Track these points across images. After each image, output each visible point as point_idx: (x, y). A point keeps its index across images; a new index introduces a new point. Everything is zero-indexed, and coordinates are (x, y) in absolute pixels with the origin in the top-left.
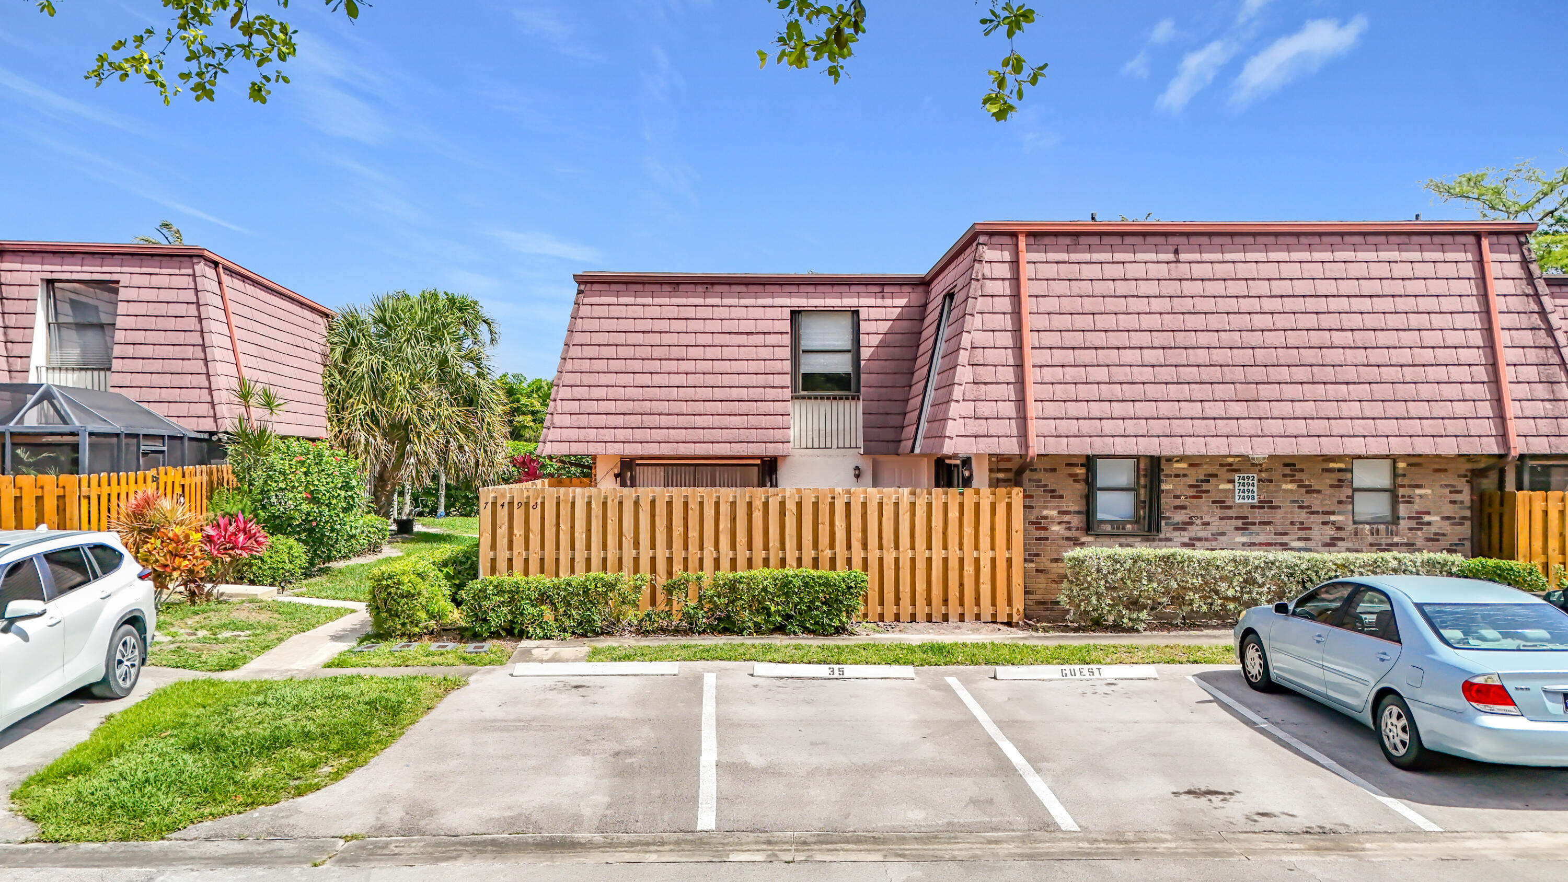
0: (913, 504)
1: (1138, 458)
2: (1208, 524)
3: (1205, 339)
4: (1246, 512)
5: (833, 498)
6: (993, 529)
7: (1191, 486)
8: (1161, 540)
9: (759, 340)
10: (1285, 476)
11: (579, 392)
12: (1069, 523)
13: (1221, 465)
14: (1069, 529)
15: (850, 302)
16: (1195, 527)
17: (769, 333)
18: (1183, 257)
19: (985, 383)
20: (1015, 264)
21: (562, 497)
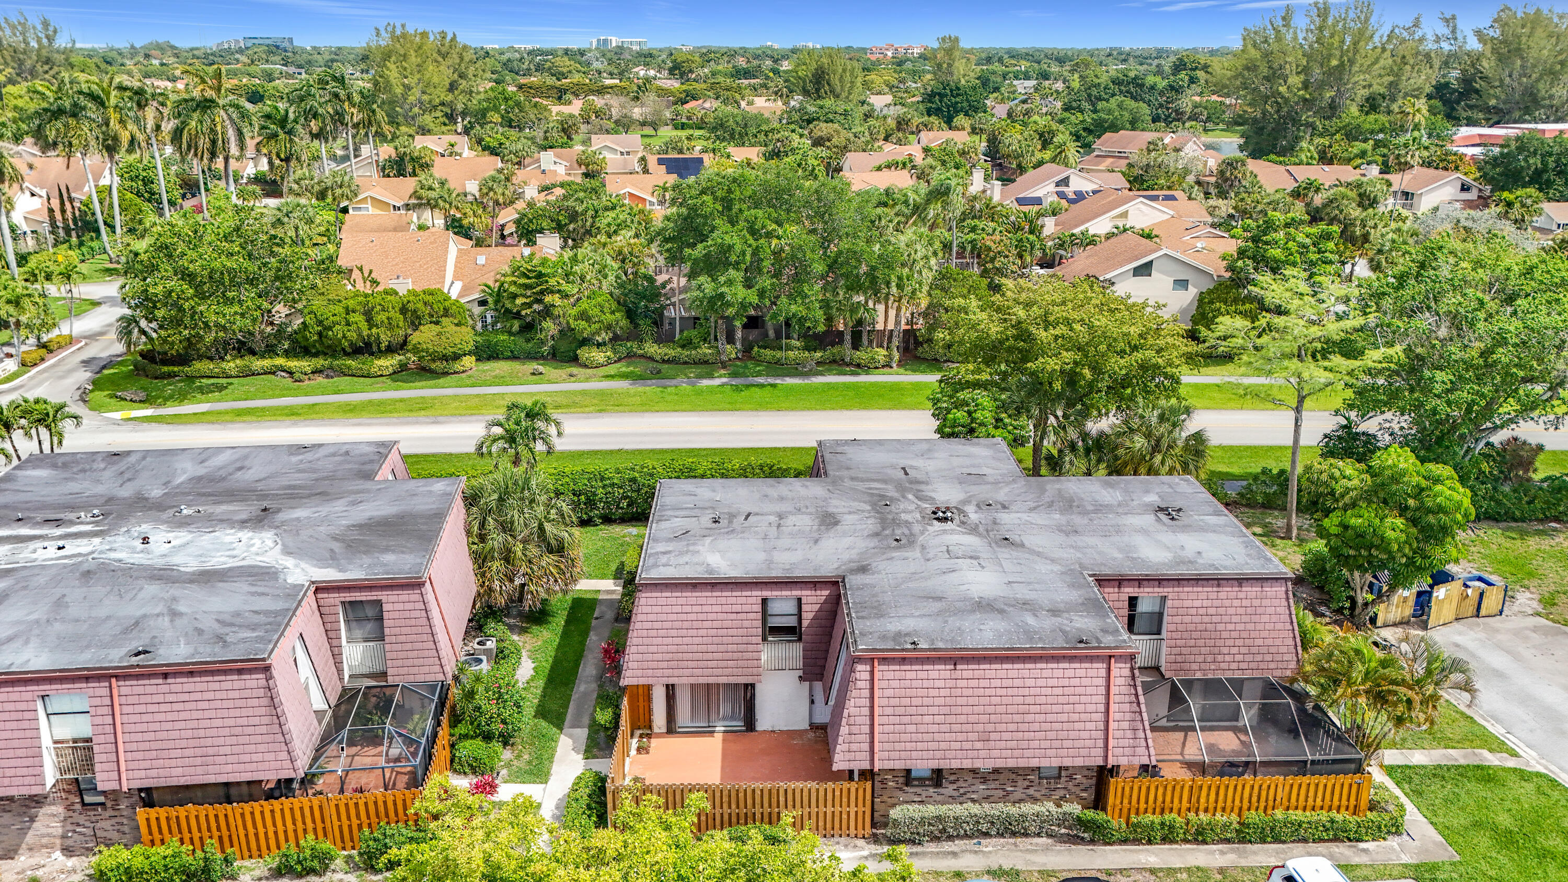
0: (818, 789)
2: (966, 781)
3: (965, 710)
4: (986, 775)
6: (856, 799)
8: (943, 788)
9: (743, 616)
11: (641, 649)
14: (898, 783)
15: (796, 593)
16: (959, 782)
17: (749, 612)
18: (958, 667)
19: (854, 734)
20: (872, 672)
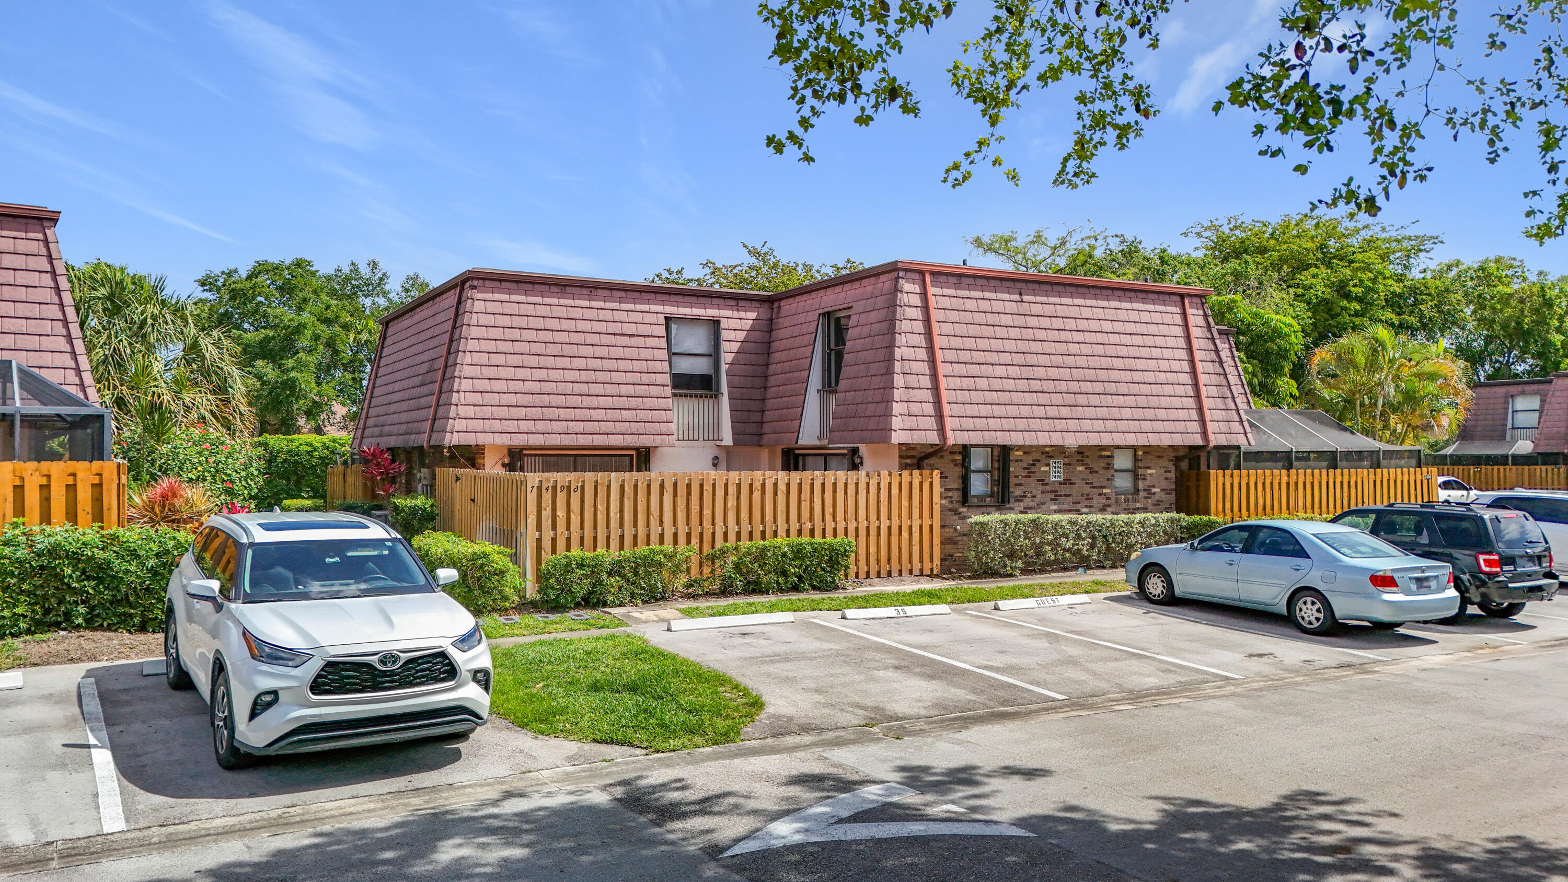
0: (868, 484)
1: (992, 447)
2: (1035, 496)
3: (1044, 360)
4: (1057, 487)
5: (812, 479)
6: (921, 502)
7: (1025, 469)
8: (1007, 509)
9: (640, 341)
10: (1078, 461)
12: (951, 497)
13: (1043, 453)
14: (951, 502)
15: (712, 312)
16: (1028, 500)
17: (649, 336)
18: (1024, 298)
19: (913, 388)
21: (599, 481)
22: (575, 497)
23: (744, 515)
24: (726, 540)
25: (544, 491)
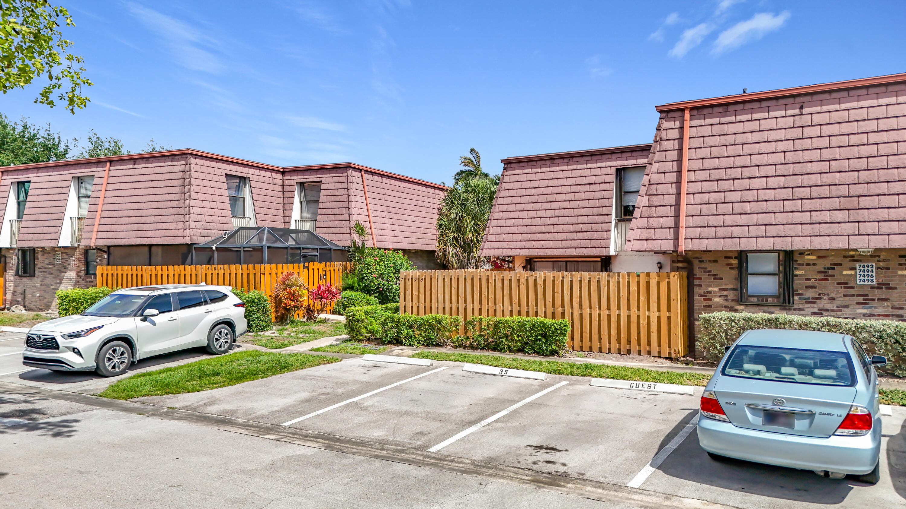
0: (608, 282)
1: (778, 252)
2: (834, 299)
3: (818, 167)
4: (867, 291)
6: (659, 298)
7: (820, 272)
8: (795, 309)
9: (596, 187)
10: (900, 264)
12: (726, 296)
13: (845, 257)
14: (727, 300)
16: (822, 301)
17: (602, 183)
18: (806, 110)
19: (656, 206)
20: (681, 129)
21: (433, 276)
22: (422, 284)
23: (515, 299)
24: (473, 314)
25: (407, 280)
